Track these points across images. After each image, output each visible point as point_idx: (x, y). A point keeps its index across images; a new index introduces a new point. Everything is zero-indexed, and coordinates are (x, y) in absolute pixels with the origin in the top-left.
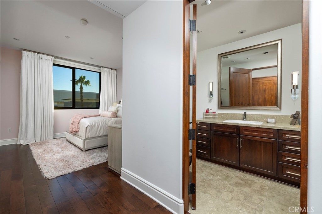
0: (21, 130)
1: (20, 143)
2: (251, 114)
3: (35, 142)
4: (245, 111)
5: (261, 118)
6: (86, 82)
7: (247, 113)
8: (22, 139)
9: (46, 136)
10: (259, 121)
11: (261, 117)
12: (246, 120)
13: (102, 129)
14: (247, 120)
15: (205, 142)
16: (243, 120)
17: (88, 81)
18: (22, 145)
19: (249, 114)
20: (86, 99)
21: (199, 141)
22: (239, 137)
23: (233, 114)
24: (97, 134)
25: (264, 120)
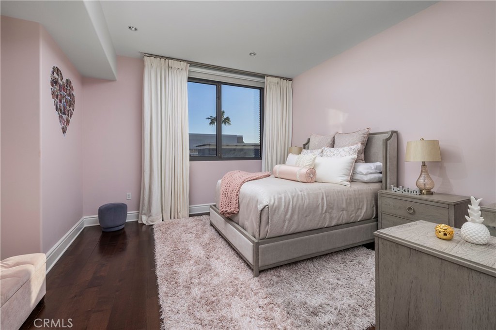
0: (143, 197)
1: (142, 221)
3: (163, 220)
6: (225, 119)
8: (145, 214)
9: (179, 211)
13: (295, 217)
17: (227, 119)
18: (144, 224)
20: (233, 145)
24: (285, 227)
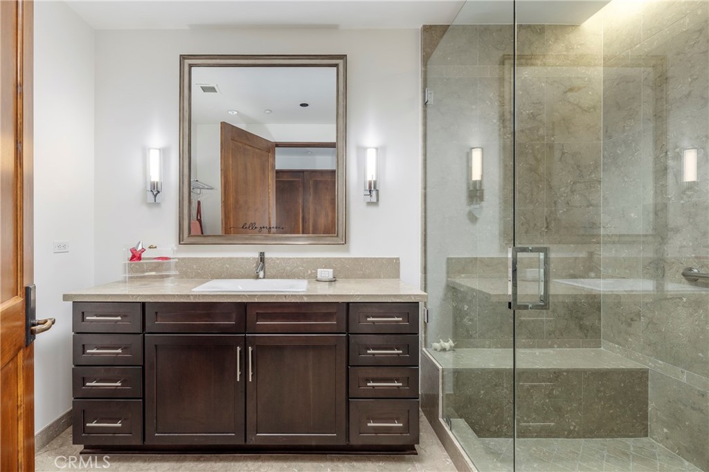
2: (278, 259)
4: (261, 248)
5: (301, 268)
7: (267, 255)
10: (298, 278)
11: (303, 267)
12: (264, 278)
14: (268, 278)
15: (119, 384)
16: (257, 277)
19: (271, 258)
21: (94, 384)
22: (243, 343)
23: (228, 258)
25: (309, 272)
